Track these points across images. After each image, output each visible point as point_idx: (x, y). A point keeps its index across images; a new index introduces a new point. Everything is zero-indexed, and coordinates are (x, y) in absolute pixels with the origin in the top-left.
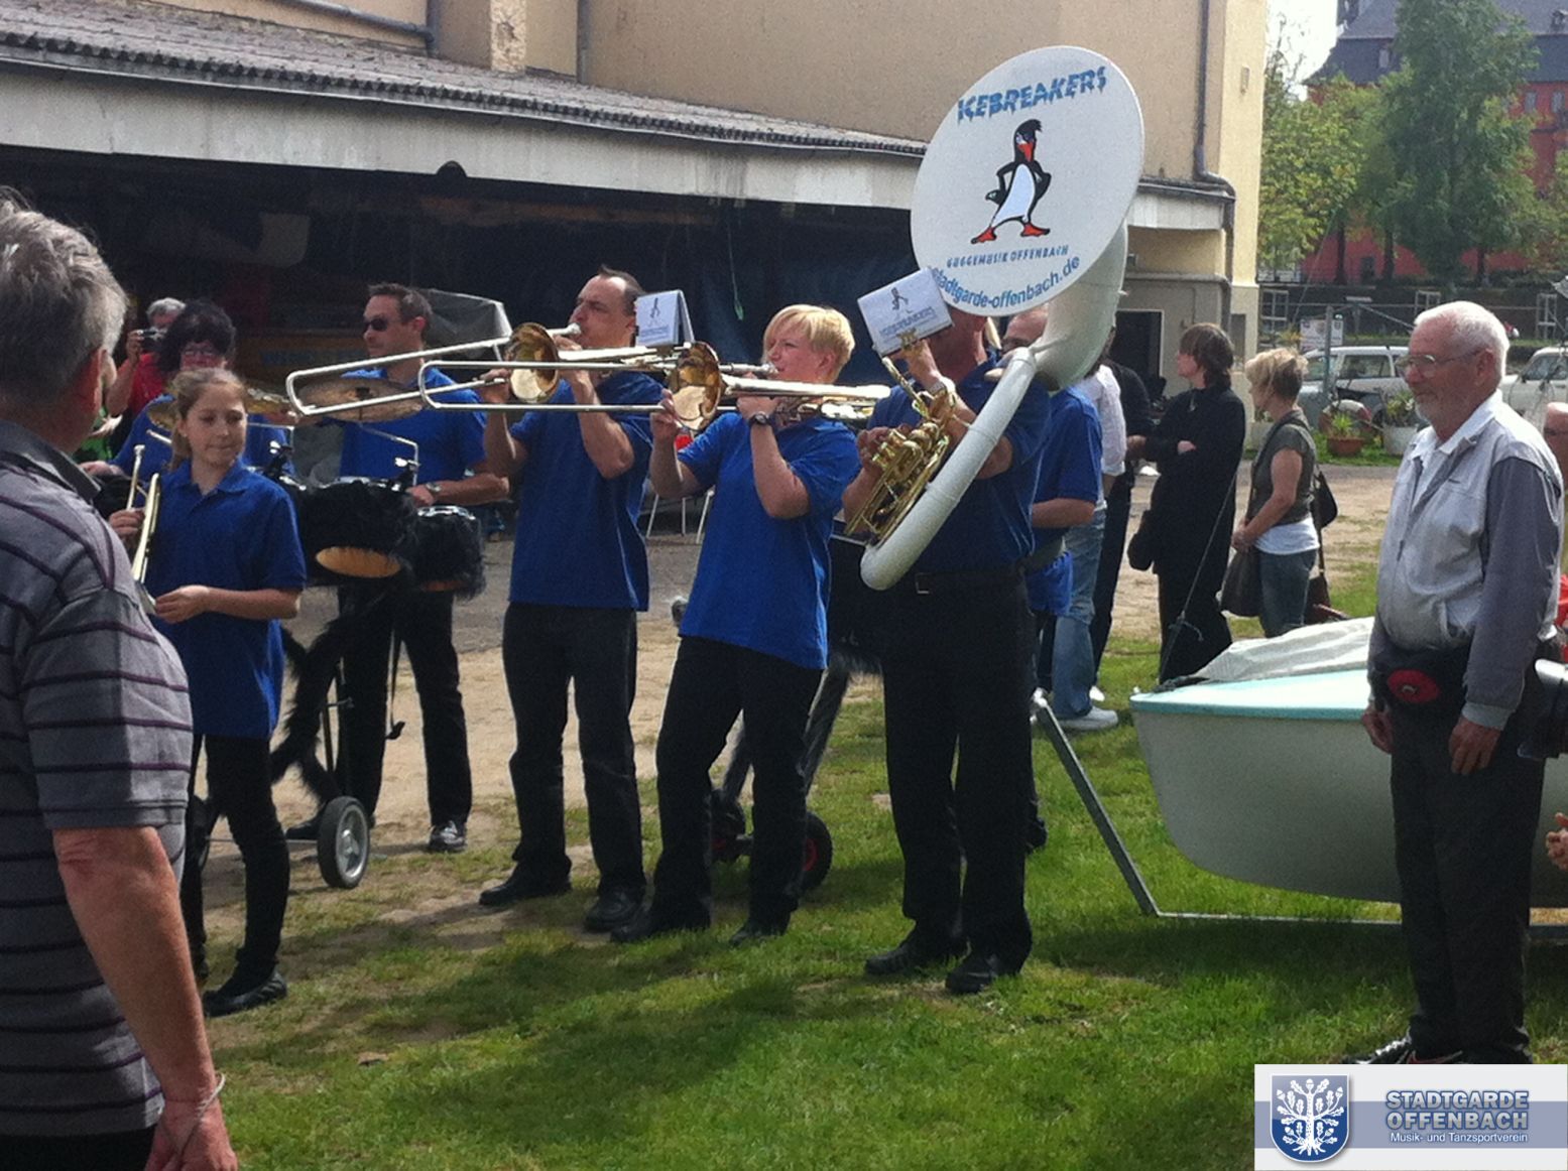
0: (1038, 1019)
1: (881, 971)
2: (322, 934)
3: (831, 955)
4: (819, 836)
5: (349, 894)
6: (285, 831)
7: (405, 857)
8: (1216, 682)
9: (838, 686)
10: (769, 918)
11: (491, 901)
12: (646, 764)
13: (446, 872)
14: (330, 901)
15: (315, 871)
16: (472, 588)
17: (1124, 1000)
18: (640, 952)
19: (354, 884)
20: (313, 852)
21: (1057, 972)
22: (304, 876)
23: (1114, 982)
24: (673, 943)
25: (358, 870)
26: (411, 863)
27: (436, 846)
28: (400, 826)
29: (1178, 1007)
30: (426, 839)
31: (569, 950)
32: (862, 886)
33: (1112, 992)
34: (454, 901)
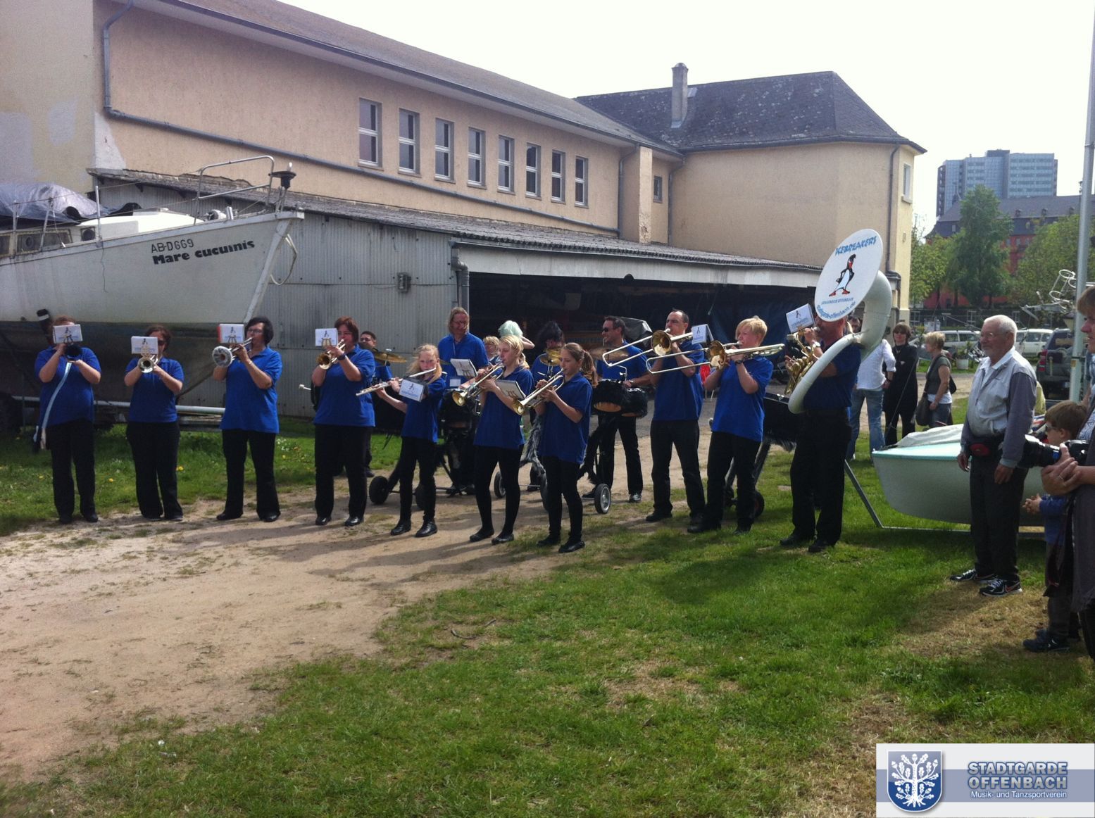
0: (842, 561)
1: (786, 544)
2: (597, 527)
3: (768, 538)
4: (760, 499)
5: (604, 516)
6: (581, 496)
7: (622, 504)
8: (903, 447)
9: (766, 448)
10: (744, 525)
11: (650, 519)
12: (704, 474)
13: (635, 509)
14: (599, 518)
15: (593, 508)
16: (643, 414)
17: (872, 556)
18: (702, 536)
19: (606, 513)
20: (593, 502)
21: (847, 546)
22: (588, 508)
23: (868, 549)
24: (714, 533)
25: (607, 509)
26: (624, 506)
27: (632, 501)
28: (619, 494)
29: (892, 558)
30: (628, 498)
31: (679, 535)
32: (777, 516)
33: (868, 553)
34: (639, 518)
